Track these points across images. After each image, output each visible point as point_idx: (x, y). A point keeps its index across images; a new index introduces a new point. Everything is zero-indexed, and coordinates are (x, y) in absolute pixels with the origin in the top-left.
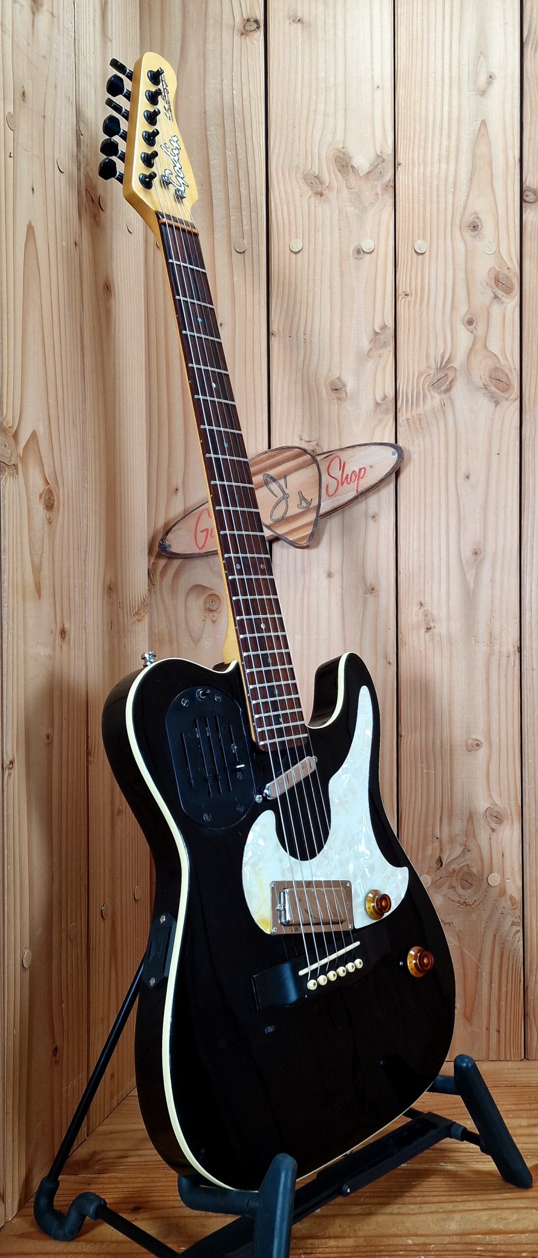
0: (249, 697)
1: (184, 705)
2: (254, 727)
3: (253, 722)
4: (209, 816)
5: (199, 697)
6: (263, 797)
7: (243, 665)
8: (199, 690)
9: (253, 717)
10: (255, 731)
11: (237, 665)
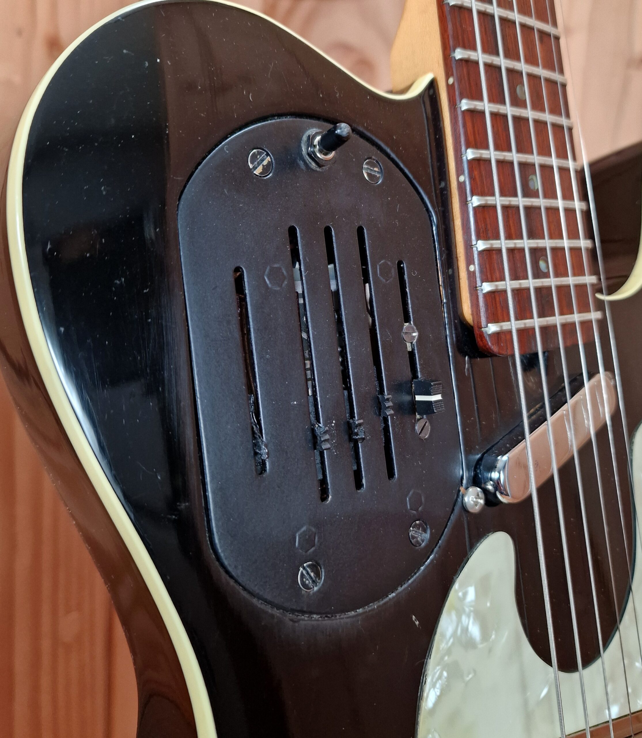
0: (461, 186)
1: (257, 172)
2: (471, 275)
3: (470, 261)
4: (318, 575)
5: (312, 156)
6: (485, 491)
7: (450, 88)
8: (312, 131)
9: (469, 247)
10: (474, 289)
11: (432, 85)
